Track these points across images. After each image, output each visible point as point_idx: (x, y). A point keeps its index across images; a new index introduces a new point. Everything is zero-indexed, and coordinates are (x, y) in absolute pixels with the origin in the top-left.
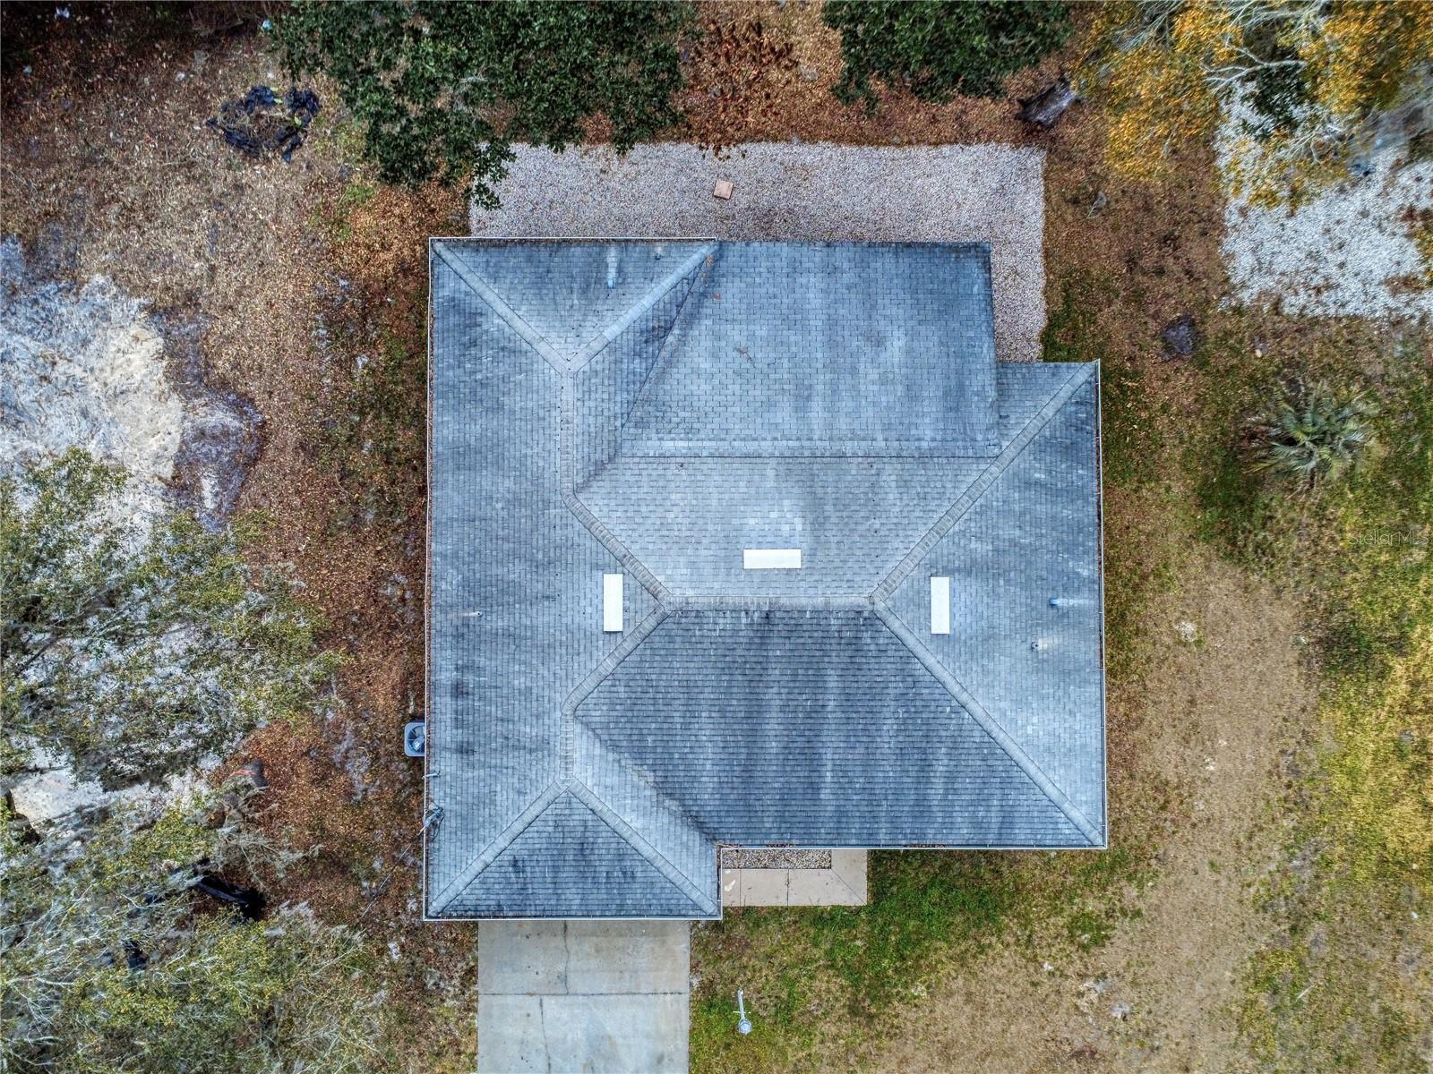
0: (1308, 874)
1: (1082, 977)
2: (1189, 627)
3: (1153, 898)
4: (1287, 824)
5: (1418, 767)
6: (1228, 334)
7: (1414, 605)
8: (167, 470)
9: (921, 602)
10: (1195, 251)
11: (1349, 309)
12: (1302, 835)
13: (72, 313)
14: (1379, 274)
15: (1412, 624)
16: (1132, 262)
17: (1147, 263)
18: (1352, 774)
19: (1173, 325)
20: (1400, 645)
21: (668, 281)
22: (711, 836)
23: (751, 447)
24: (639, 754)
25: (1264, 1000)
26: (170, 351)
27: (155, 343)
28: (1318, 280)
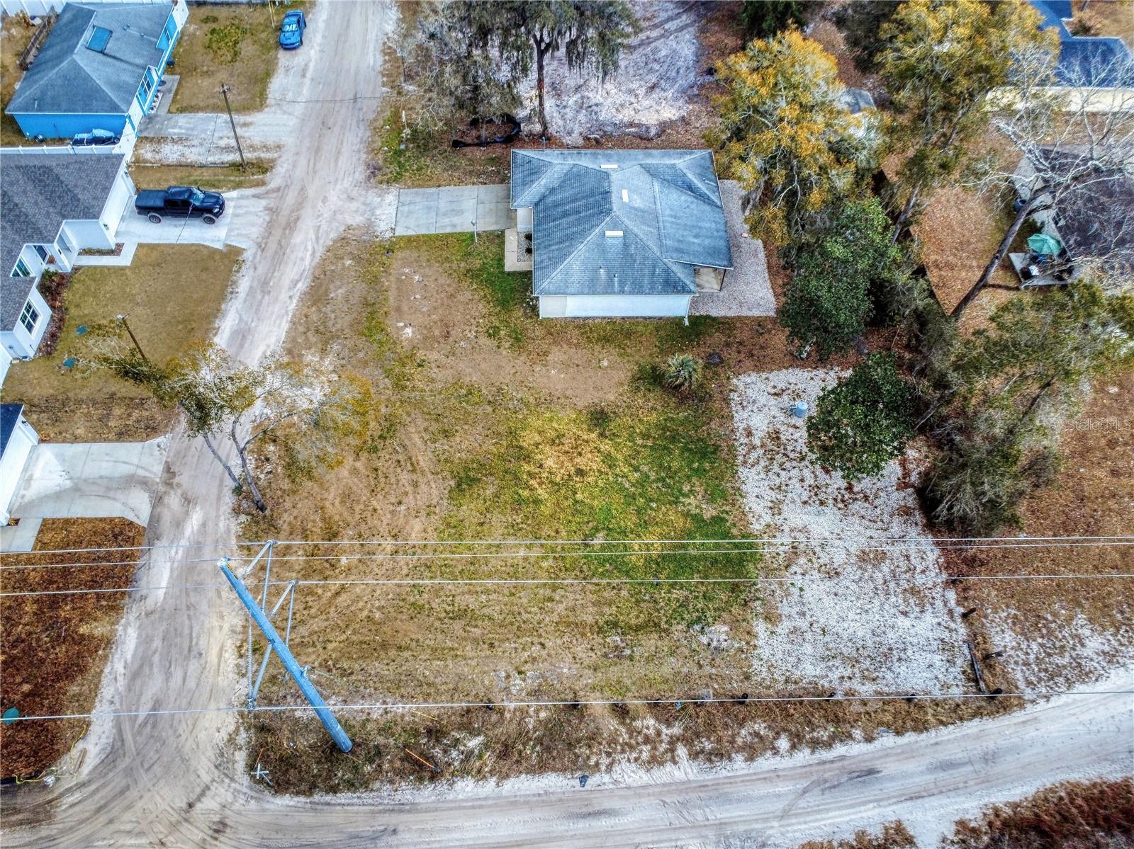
0: (511, 406)
1: (476, 332)
2: (605, 363)
3: (504, 353)
4: (532, 400)
5: (553, 441)
6: (719, 375)
7: (619, 440)
8: (636, 122)
9: (615, 228)
10: (748, 363)
11: (736, 415)
12: (527, 405)
13: (680, 103)
14: (751, 424)
15: (611, 440)
16: (740, 343)
17: (741, 348)
18: (551, 420)
19: (720, 357)
20: (602, 435)
21: (707, 192)
22: (536, 204)
23: (658, 203)
24: (564, 181)
25: (464, 392)
26: (671, 121)
27: (674, 118)
28: (745, 404)
